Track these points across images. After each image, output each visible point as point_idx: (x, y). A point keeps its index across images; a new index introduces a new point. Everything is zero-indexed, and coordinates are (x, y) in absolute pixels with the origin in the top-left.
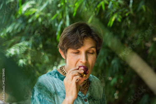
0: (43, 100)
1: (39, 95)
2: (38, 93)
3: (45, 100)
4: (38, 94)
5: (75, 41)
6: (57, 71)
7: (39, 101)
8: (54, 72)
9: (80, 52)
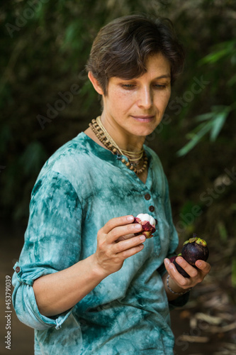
0: (52, 213)
1: (48, 201)
2: (49, 194)
3: (57, 212)
4: (47, 196)
5: (129, 63)
6: (87, 136)
7: (43, 214)
8: (82, 139)
9: (138, 85)
